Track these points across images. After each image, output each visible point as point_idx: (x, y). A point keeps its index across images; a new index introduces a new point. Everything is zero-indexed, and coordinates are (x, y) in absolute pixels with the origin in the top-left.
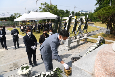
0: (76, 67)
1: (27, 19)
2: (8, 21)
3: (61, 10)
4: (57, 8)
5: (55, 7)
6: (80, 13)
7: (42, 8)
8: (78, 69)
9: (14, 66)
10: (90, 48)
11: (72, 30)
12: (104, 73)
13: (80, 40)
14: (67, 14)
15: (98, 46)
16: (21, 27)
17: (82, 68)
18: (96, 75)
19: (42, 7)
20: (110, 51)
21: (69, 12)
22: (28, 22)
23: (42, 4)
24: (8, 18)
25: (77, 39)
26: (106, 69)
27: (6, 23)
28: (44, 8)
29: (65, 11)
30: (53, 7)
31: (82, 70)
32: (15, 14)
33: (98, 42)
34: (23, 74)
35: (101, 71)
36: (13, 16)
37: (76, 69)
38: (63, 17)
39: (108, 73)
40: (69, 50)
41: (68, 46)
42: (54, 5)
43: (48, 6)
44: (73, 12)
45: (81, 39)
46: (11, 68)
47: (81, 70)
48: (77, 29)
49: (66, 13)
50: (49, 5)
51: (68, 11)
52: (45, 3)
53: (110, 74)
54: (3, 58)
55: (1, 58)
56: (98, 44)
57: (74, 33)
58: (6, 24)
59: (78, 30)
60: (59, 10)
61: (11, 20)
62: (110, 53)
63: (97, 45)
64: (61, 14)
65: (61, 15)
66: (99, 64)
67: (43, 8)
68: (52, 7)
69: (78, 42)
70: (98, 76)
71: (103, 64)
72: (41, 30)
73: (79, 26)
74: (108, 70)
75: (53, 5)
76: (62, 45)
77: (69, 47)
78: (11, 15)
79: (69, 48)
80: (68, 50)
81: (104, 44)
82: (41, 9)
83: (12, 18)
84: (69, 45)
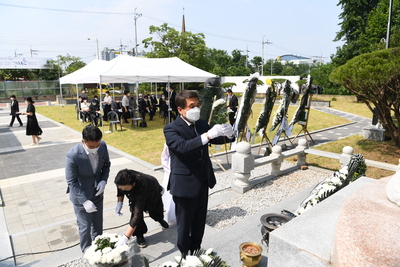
0: (282, 241)
1: (103, 79)
2: (35, 83)
3: (219, 52)
4: (203, 42)
5: (198, 41)
6: (283, 62)
7: (152, 43)
8: (289, 247)
9: (66, 238)
10: (318, 188)
11: (257, 124)
12: (360, 257)
13: (282, 158)
14: (237, 66)
15: (345, 183)
16: (83, 105)
17: (299, 246)
18: (341, 261)
19: (153, 40)
20: (379, 201)
21: (245, 57)
22: (104, 87)
23: (152, 29)
24: (37, 72)
25: (274, 156)
26: (366, 249)
27: (28, 87)
28: (160, 44)
29: (230, 54)
30: (191, 41)
31: (301, 250)
32: (62, 59)
33: (344, 171)
34: (103, 262)
35: (352, 253)
36: (55, 66)
37: (281, 248)
38: (224, 75)
39: (371, 259)
40: (246, 190)
41: (242, 176)
42: (193, 33)
43: (172, 35)
44: (258, 60)
45: (286, 153)
46: (54, 243)
47: (297, 250)
48: (273, 119)
49: (234, 60)
50: (177, 33)
51: (242, 54)
52: (165, 25)
53: (377, 260)
54: (25, 207)
55: (19, 208)
56: (345, 178)
57: (264, 132)
58: (27, 89)
59: (276, 125)
60: (210, 51)
61: (47, 79)
62: (379, 207)
63: (341, 179)
64: (219, 63)
65: (218, 68)
66: (347, 234)
67: (156, 43)
68: (186, 40)
69: (276, 163)
70: (344, 264)
71: (359, 234)
72: (147, 117)
73: (279, 111)
74: (373, 252)
75: (190, 34)
76: (222, 173)
77: (247, 182)
78: (45, 63)
79: (245, 185)
80: (242, 191)
81: (362, 177)
82: (150, 46)
83: (47, 70)
84: (247, 173)
